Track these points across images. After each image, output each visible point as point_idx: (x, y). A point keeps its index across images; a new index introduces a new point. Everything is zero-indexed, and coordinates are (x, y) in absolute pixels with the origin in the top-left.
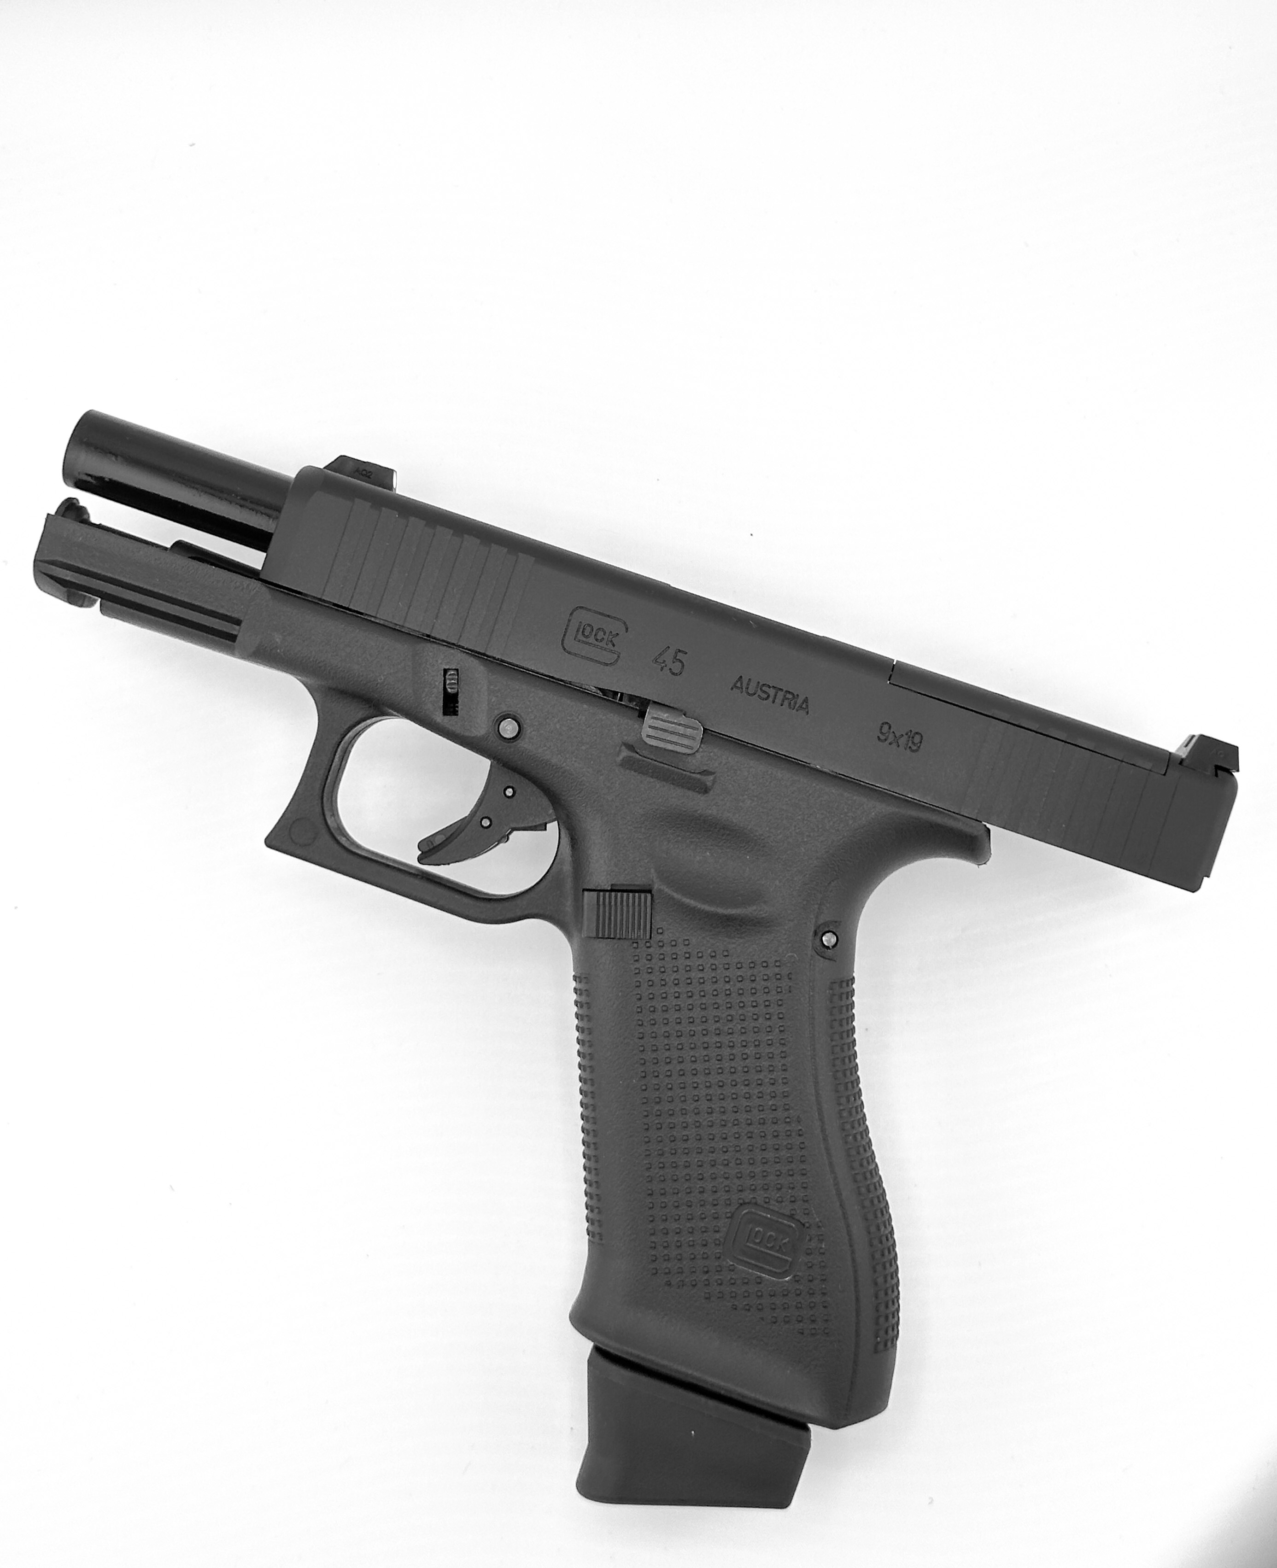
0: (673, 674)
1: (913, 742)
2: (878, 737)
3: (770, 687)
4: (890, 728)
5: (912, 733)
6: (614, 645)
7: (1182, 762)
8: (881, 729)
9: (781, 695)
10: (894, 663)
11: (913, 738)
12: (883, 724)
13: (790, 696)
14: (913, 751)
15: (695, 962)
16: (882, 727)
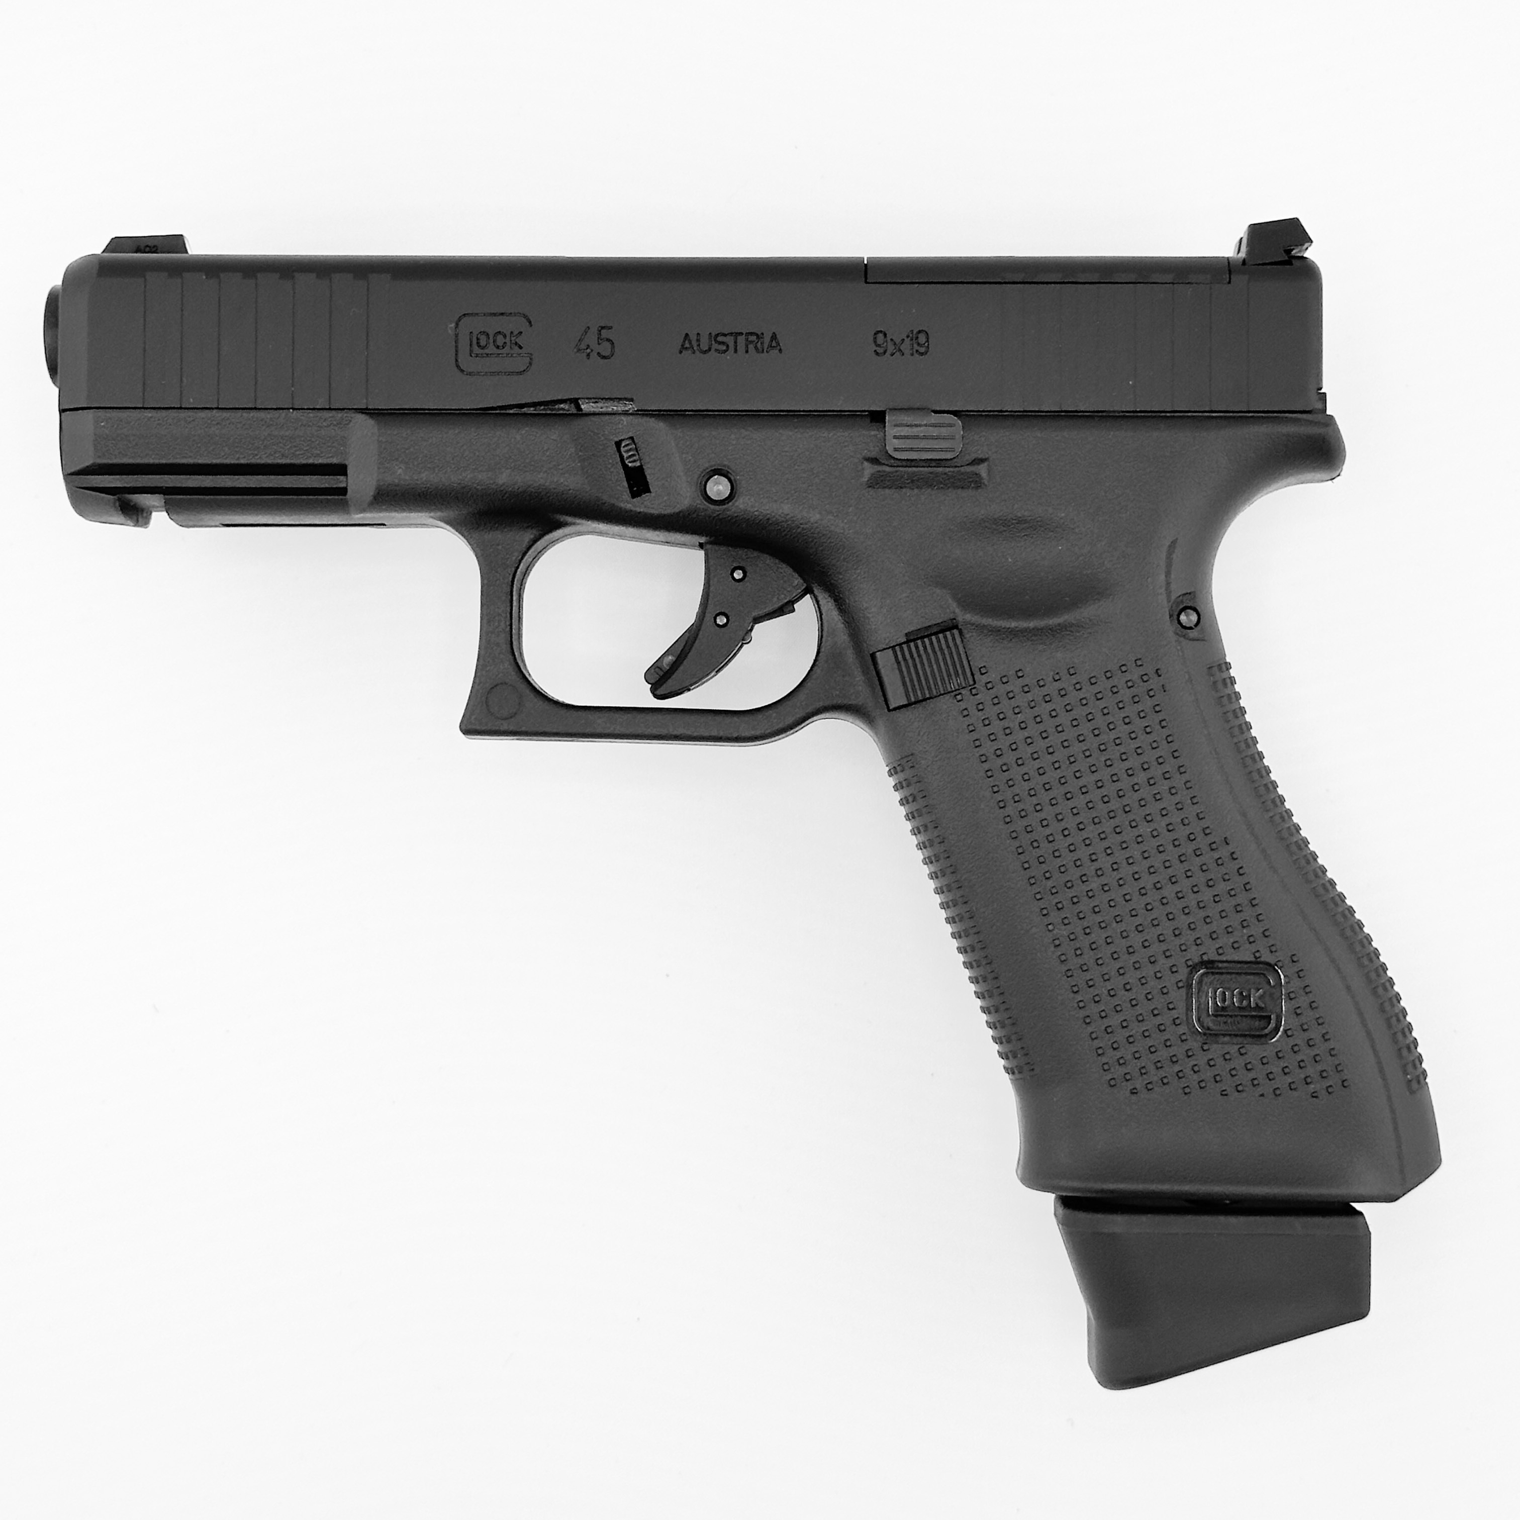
0: (604, 357)
1: (919, 344)
2: (875, 351)
3: (725, 335)
4: (885, 335)
5: (915, 332)
6: (521, 347)
7: (1244, 262)
8: (875, 342)
9: (741, 340)
10: (866, 262)
11: (917, 338)
12: (875, 334)
13: (754, 338)
14: (922, 354)
15: (1037, 693)
16: (875, 338)
